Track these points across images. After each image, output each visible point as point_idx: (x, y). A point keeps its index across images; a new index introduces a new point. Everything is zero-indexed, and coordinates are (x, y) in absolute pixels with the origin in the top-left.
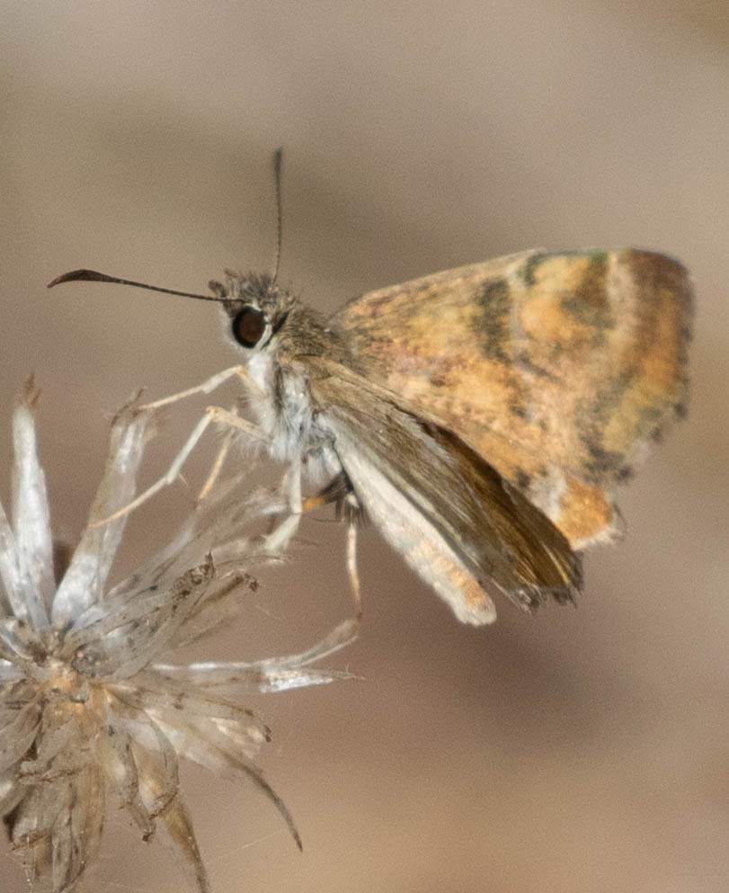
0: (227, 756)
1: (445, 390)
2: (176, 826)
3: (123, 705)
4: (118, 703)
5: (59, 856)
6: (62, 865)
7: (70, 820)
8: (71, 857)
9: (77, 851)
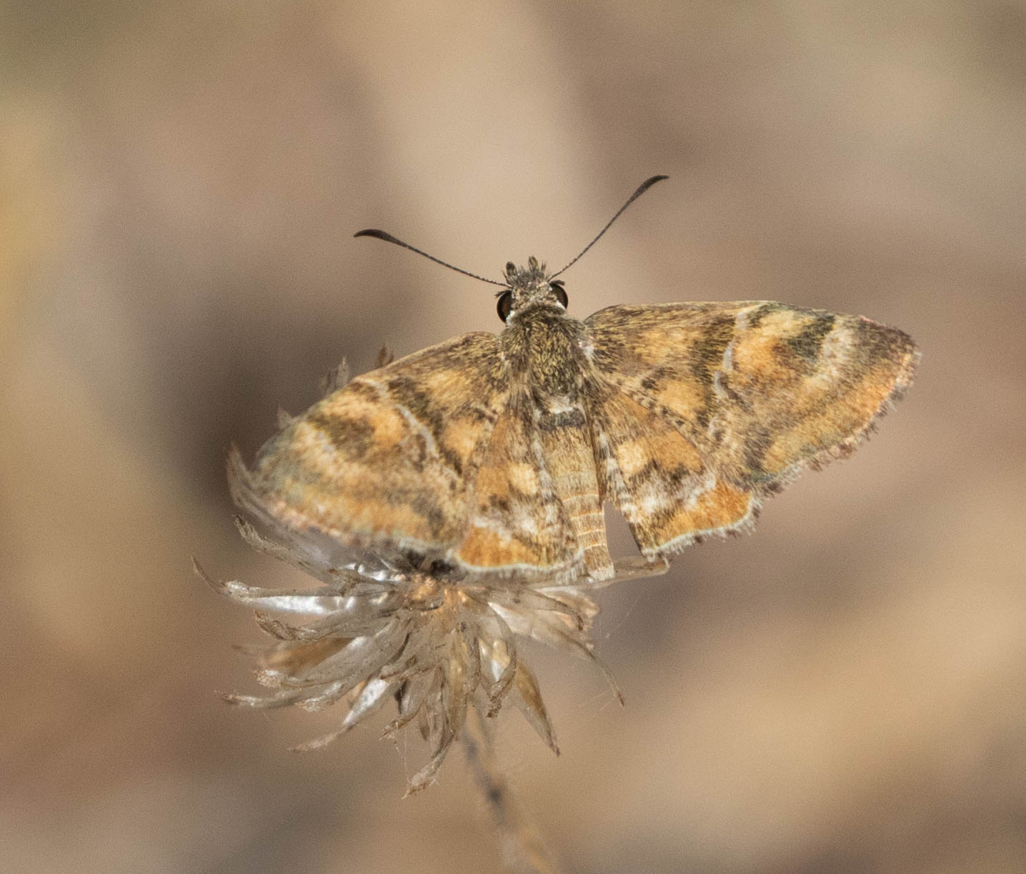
0: (562, 633)
1: (650, 392)
2: (528, 691)
3: (476, 602)
4: (471, 600)
5: (435, 727)
6: (438, 733)
7: (442, 696)
8: (444, 727)
9: (448, 722)
